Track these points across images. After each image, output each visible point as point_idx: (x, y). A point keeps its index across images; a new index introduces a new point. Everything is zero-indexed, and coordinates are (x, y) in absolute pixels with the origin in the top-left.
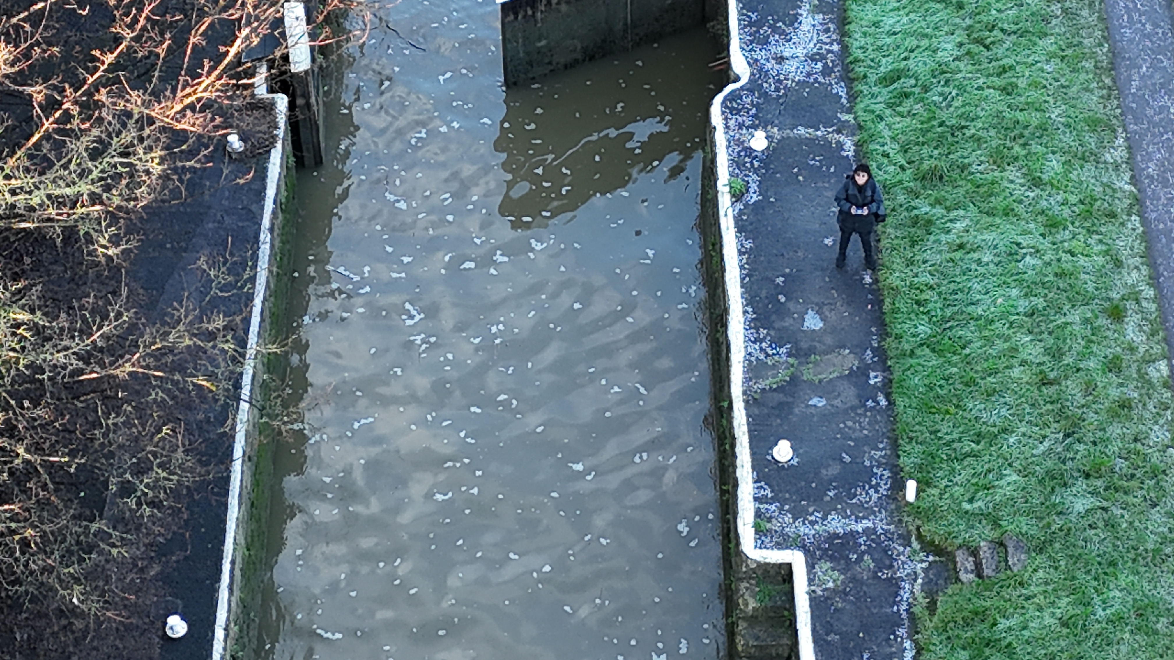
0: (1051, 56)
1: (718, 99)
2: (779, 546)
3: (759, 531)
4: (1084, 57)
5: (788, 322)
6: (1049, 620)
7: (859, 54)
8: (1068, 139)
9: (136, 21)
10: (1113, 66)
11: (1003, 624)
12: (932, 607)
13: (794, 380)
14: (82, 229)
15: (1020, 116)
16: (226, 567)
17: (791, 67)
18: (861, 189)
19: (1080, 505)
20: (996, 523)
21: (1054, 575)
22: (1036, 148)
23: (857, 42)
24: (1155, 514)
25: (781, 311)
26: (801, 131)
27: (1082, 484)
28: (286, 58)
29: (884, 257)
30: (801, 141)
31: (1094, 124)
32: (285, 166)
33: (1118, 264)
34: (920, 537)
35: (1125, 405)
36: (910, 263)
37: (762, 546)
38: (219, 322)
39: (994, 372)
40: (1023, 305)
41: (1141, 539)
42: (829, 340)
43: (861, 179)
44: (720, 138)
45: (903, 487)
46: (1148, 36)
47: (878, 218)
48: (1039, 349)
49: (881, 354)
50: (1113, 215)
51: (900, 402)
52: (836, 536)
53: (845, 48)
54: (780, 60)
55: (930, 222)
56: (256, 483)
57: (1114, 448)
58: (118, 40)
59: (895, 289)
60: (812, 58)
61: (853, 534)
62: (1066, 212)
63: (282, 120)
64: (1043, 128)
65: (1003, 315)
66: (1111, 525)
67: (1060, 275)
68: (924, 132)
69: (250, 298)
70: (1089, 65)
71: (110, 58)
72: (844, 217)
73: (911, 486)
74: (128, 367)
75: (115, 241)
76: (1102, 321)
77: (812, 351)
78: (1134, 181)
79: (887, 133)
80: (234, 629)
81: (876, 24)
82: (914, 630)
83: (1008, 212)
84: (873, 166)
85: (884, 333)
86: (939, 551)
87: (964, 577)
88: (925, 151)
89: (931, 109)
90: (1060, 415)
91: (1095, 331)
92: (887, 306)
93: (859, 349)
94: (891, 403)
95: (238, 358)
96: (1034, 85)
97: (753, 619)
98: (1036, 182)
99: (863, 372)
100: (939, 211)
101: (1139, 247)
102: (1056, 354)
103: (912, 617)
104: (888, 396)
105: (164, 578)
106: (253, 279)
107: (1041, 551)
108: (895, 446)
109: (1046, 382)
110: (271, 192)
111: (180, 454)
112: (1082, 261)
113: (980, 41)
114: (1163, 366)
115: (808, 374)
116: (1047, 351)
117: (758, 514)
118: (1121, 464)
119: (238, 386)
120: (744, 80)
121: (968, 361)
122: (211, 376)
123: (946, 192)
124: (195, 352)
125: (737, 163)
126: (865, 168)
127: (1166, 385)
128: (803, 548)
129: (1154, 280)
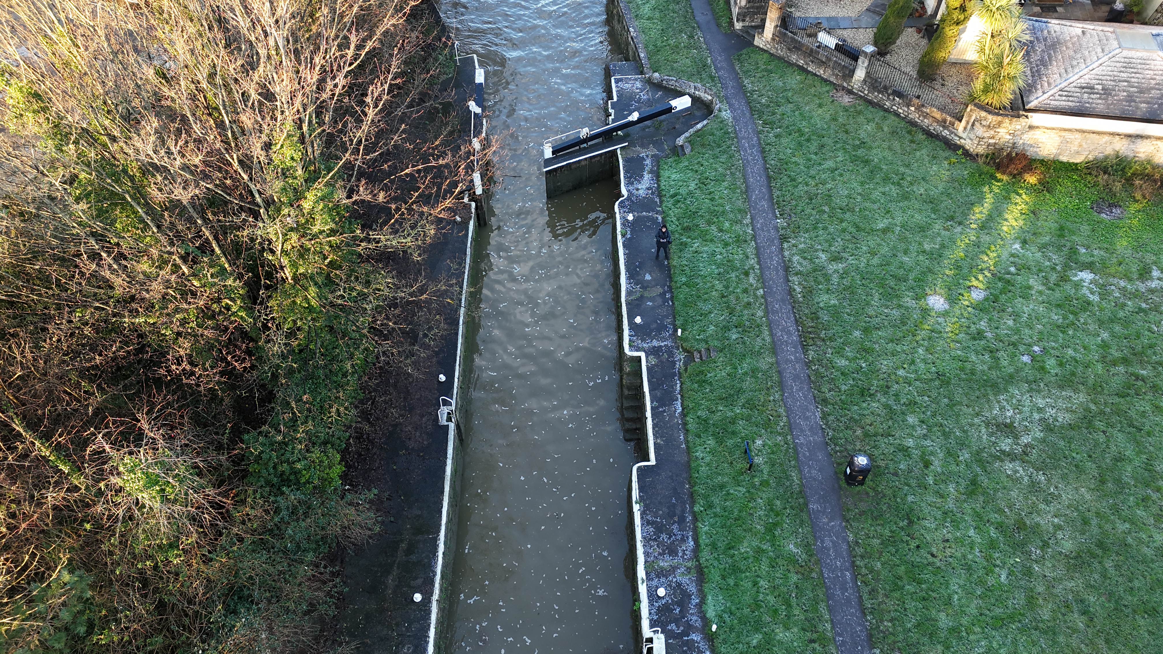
0: (726, 188)
1: (617, 203)
2: (637, 351)
3: (630, 346)
4: (737, 188)
5: (640, 277)
6: (724, 374)
7: (663, 187)
8: (731, 216)
9: (425, 182)
10: (747, 191)
11: (709, 375)
12: (686, 370)
13: (642, 296)
14: (409, 251)
15: (716, 208)
16: (458, 359)
17: (641, 192)
18: (664, 233)
19: (734, 337)
20: (707, 343)
21: (726, 359)
22: (721, 219)
23: (662, 184)
24: (758, 339)
25: (638, 274)
26: (644, 213)
27: (735, 330)
28: (474, 192)
29: (671, 256)
30: (644, 217)
31: (740, 211)
32: (475, 226)
33: (747, 257)
34: (682, 347)
35: (749, 304)
36: (680, 257)
37: (631, 351)
38: (454, 281)
39: (707, 293)
40: (716, 271)
41: (753, 348)
42: (653, 283)
43: (664, 230)
44: (618, 216)
45: (677, 331)
46: (758, 181)
47: (669, 242)
48: (721, 286)
49: (670, 287)
50: (746, 241)
51: (676, 303)
52: (655, 347)
53: (659, 186)
54: (638, 189)
55: (686, 244)
56: (467, 331)
57: (745, 318)
58: (420, 188)
59: (675, 266)
60: (648, 189)
61: (661, 346)
62: (731, 240)
63: (473, 210)
64: (723, 212)
65: (710, 275)
66: (744, 343)
67: (728, 261)
68: (685, 214)
69: (464, 273)
70: (739, 191)
71: (416, 194)
72: (658, 242)
73: (680, 331)
74: (425, 296)
75: (420, 255)
76: (742, 276)
77: (648, 287)
78: (753, 230)
79: (672, 214)
80: (461, 378)
81: (669, 177)
82: (680, 378)
83: (712, 240)
84: (668, 225)
85: (671, 281)
86: (688, 352)
87: (696, 360)
88: (685, 220)
89: (687, 206)
90: (728, 307)
91: (740, 279)
92: (672, 272)
93: (663, 286)
94: (673, 304)
95: (460, 293)
96: (721, 198)
97: (628, 374)
98: (721, 231)
99: (664, 293)
100: (689, 240)
101: (754, 252)
102: (727, 287)
103: (679, 372)
104: (672, 301)
105: (438, 362)
106: (465, 267)
107: (721, 351)
108: (674, 317)
109: (723, 296)
110: (470, 235)
111: (442, 325)
112: (736, 256)
113: (703, 183)
114: (761, 291)
115: (646, 294)
116: (724, 286)
117: (630, 340)
118: (747, 323)
119: (461, 303)
120: (626, 196)
121: (698, 290)
122: (452, 299)
123: (691, 234)
124: (446, 291)
125: (623, 224)
126: (665, 226)
127: (762, 297)
128: (644, 351)
129: (759, 263)
